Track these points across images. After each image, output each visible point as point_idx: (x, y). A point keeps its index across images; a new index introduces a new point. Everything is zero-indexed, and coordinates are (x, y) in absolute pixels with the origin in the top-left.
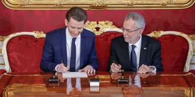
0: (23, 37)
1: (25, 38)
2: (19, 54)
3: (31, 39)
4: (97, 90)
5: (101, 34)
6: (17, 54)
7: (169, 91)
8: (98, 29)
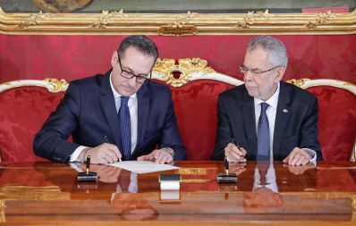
0: (25, 91)
1: (30, 92)
2: (17, 125)
3: (41, 94)
4: (176, 197)
5: (184, 85)
6: (12, 124)
7: (322, 199)
8: (177, 74)
